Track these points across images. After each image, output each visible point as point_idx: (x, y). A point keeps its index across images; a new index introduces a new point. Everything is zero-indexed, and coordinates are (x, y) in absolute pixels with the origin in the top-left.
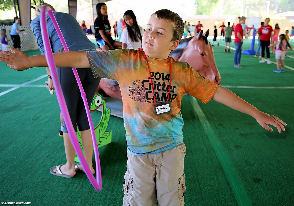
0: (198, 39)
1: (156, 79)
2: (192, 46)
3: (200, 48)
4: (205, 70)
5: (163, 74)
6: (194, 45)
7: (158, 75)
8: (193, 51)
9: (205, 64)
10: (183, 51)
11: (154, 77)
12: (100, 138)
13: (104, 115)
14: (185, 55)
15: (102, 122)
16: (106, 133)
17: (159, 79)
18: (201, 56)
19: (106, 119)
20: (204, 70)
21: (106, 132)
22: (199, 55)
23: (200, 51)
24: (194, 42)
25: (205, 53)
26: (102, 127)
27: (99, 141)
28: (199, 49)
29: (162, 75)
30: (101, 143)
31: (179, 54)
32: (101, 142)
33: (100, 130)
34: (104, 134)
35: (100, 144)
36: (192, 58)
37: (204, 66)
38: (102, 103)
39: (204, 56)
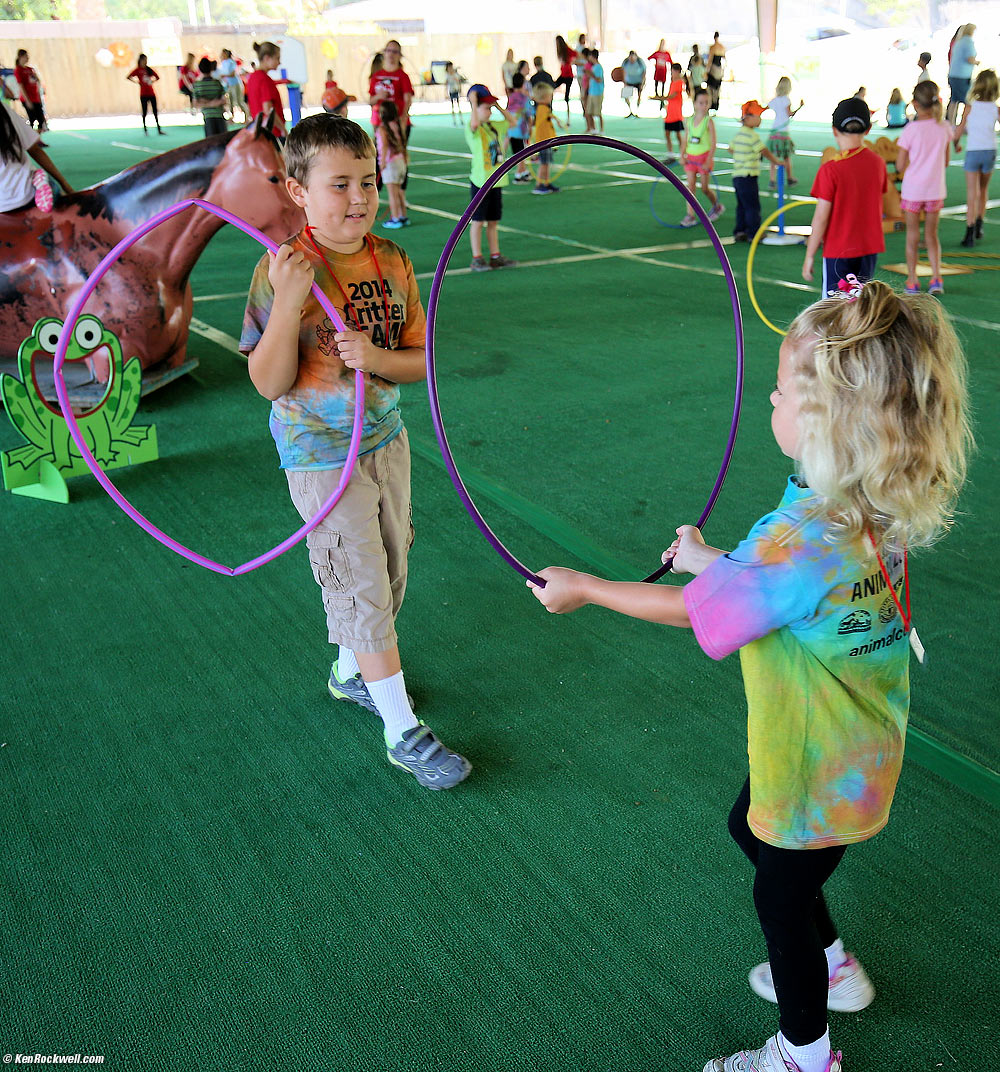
0: (253, 136)
1: (366, 297)
2: (238, 159)
3: (266, 162)
4: (287, 222)
5: (374, 282)
6: (244, 155)
7: (365, 287)
8: (246, 172)
9: (286, 206)
10: (213, 174)
11: (359, 294)
12: (111, 441)
13: (118, 376)
14: (220, 186)
15: (111, 395)
16: (130, 429)
17: (371, 295)
18: (271, 183)
19: (126, 390)
20: (284, 221)
21: (130, 425)
22: (265, 181)
23: (265, 171)
24: (243, 146)
25: (280, 174)
26: (117, 411)
27: (110, 451)
28: (261, 165)
29: (373, 286)
30: (116, 457)
31: (199, 183)
32: (117, 453)
33: (110, 418)
34: (127, 433)
35: (114, 460)
36: (246, 191)
37: (284, 211)
38: (106, 341)
39: (280, 184)
